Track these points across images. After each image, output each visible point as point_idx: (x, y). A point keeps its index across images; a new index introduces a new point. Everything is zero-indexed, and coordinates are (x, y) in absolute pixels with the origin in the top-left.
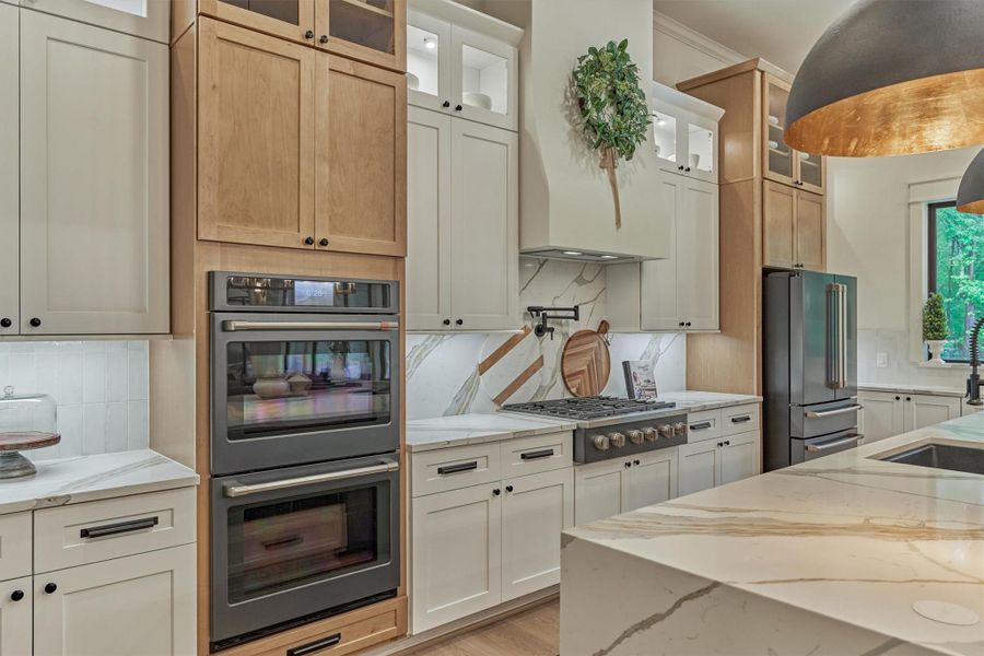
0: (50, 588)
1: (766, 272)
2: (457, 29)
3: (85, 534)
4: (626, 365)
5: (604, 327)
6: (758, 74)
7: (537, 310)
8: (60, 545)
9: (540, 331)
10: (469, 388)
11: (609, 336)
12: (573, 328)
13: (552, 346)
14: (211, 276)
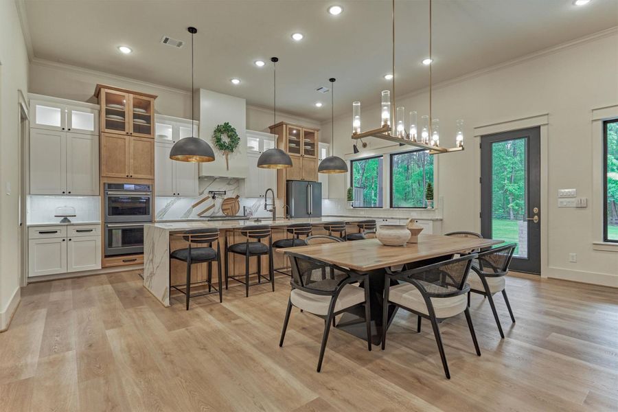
0: (70, 240)
1: (287, 181)
2: (178, 124)
3: (77, 231)
4: (244, 207)
5: (238, 197)
6: (284, 126)
7: (212, 192)
8: (72, 232)
9: (214, 198)
10: (189, 212)
11: (239, 199)
12: (226, 197)
13: (219, 201)
14: (104, 183)
